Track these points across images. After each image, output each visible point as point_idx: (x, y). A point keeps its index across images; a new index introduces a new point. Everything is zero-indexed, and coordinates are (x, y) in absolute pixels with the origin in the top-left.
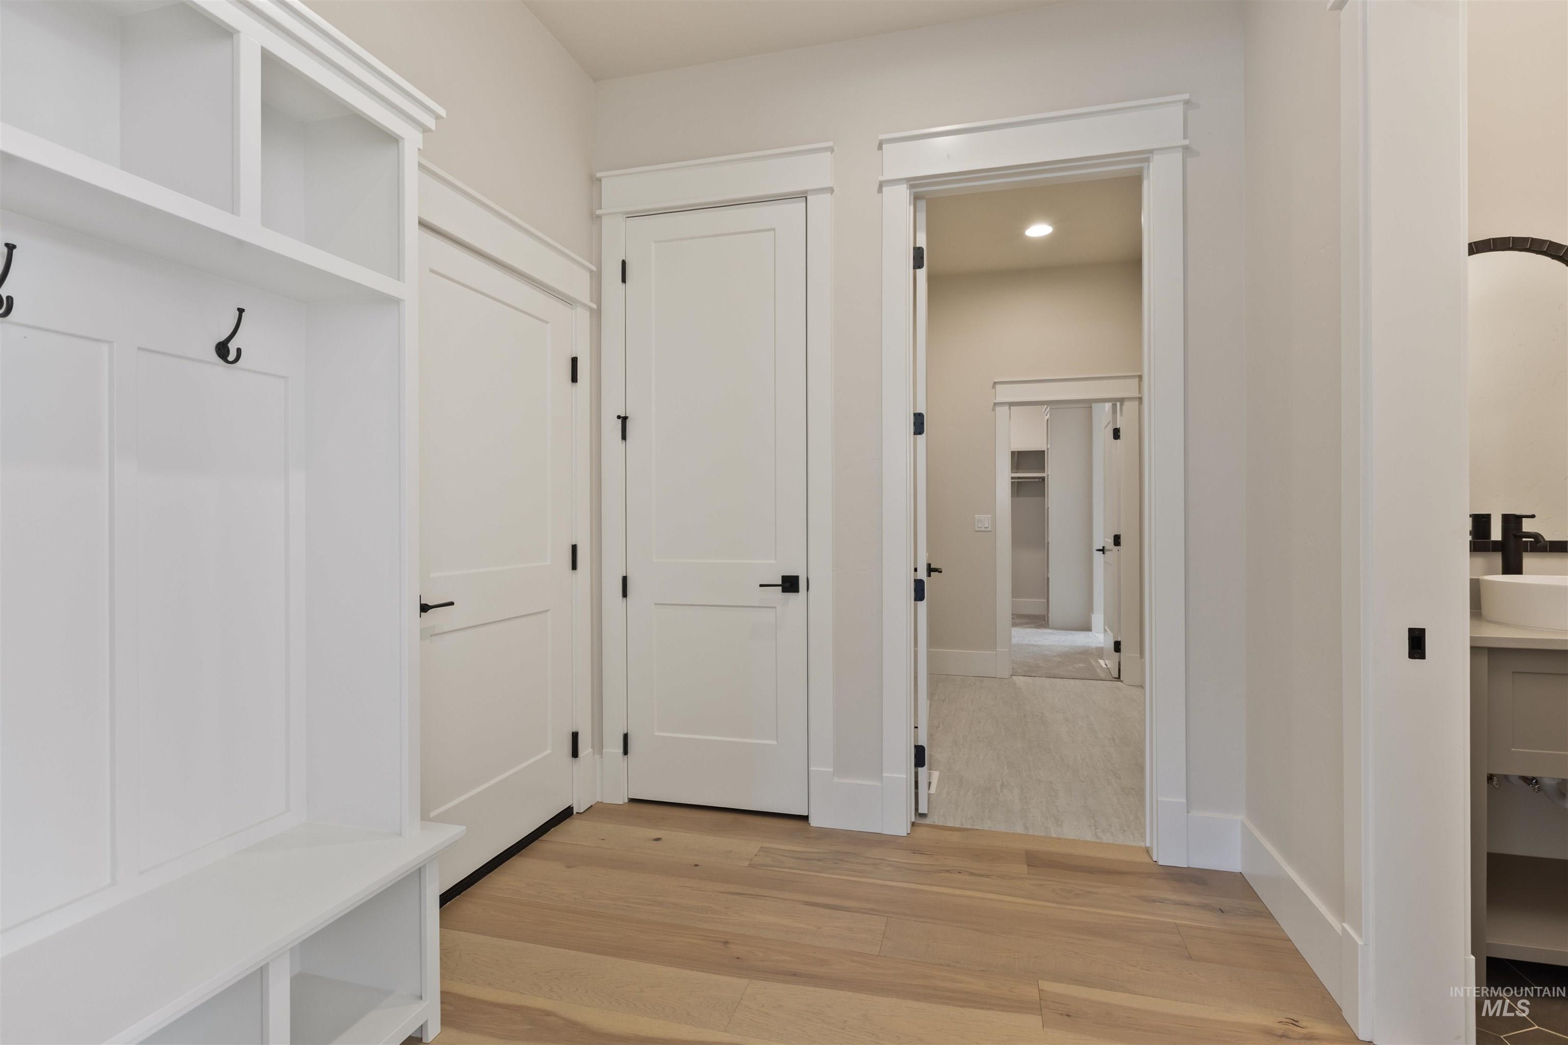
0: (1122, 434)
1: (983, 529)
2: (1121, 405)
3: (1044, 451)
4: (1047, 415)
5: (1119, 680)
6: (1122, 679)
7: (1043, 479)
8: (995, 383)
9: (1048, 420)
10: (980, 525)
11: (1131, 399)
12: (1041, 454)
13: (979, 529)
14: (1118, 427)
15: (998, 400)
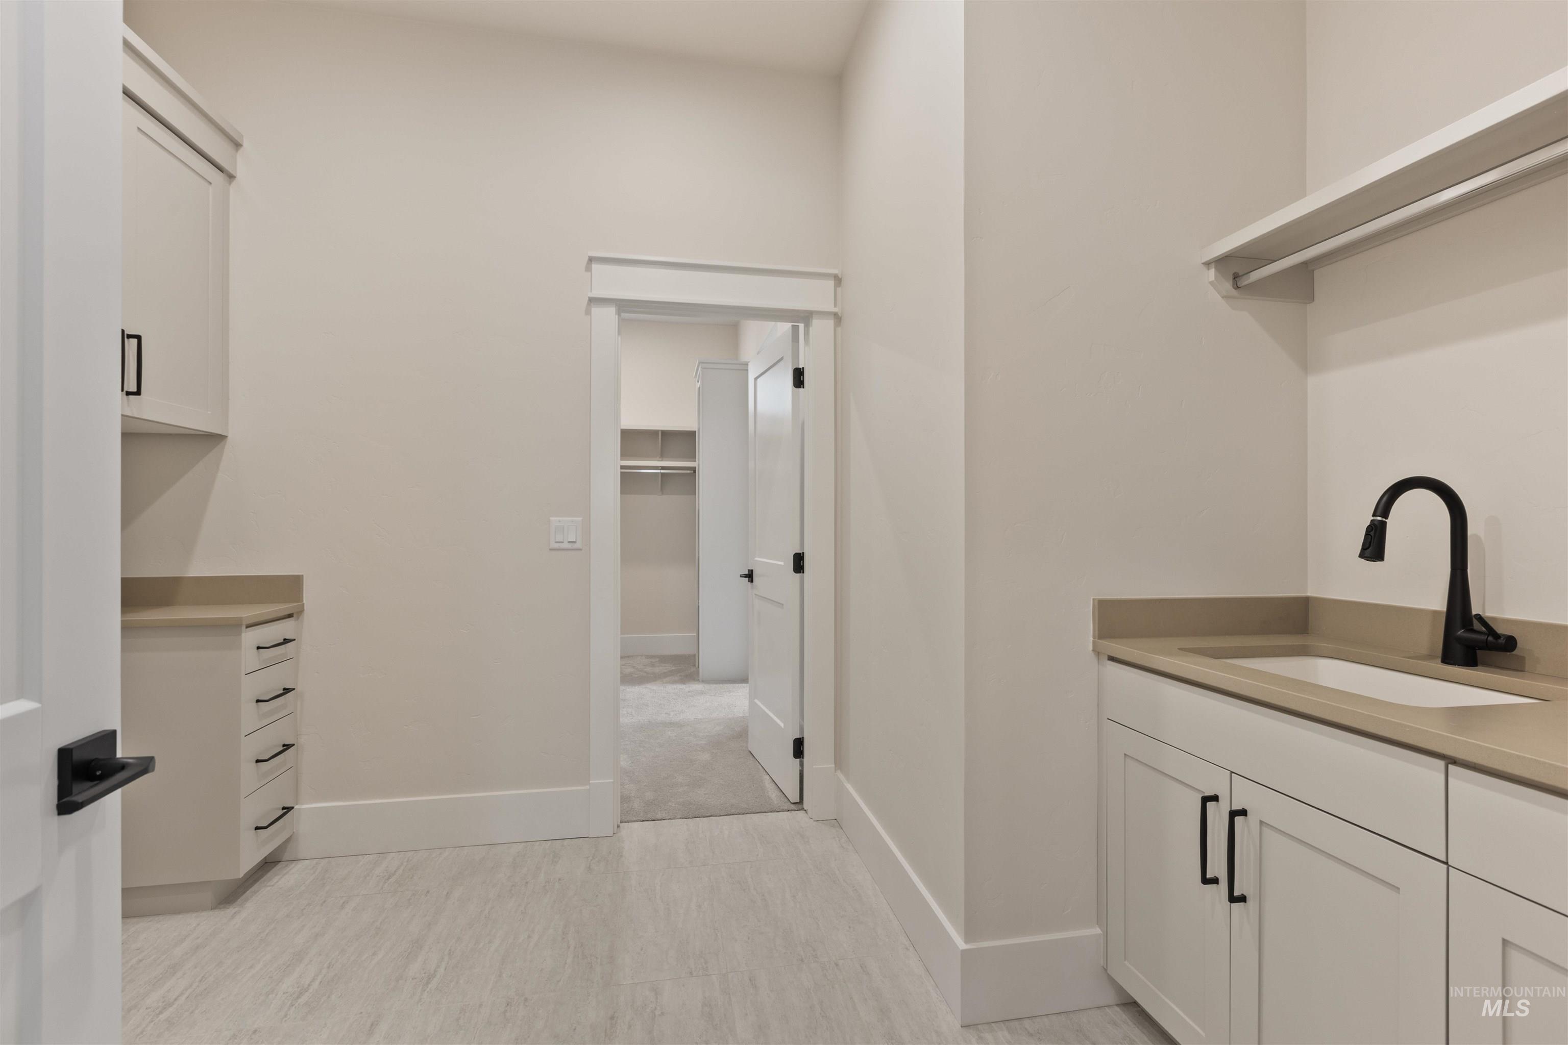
0: (807, 378)
1: (566, 545)
2: (807, 326)
3: (695, 432)
4: (698, 382)
5: (800, 806)
6: (805, 806)
7: (694, 470)
8: (591, 260)
9: (699, 388)
10: (559, 538)
11: (823, 314)
12: (690, 437)
13: (557, 546)
14: (801, 367)
15: (597, 293)
